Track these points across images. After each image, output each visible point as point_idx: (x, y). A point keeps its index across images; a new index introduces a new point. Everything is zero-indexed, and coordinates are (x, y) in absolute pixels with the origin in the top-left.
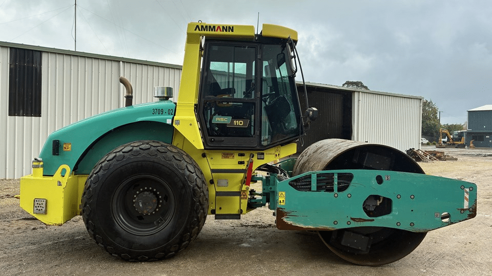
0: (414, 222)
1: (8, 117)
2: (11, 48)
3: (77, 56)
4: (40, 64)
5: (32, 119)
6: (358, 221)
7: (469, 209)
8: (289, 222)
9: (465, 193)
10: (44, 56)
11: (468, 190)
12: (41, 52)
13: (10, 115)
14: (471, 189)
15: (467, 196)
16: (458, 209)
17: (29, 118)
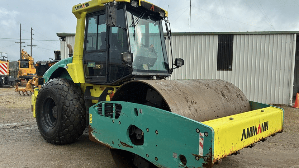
0: (158, 157)
1: (217, 71)
2: (219, 35)
3: (252, 34)
4: (232, 42)
5: (228, 72)
6: (124, 145)
7: (203, 157)
8: (94, 136)
9: (200, 138)
10: (235, 37)
11: (203, 134)
12: (233, 35)
13: (217, 70)
14: (206, 134)
15: (202, 142)
16: (193, 155)
17: (227, 71)
